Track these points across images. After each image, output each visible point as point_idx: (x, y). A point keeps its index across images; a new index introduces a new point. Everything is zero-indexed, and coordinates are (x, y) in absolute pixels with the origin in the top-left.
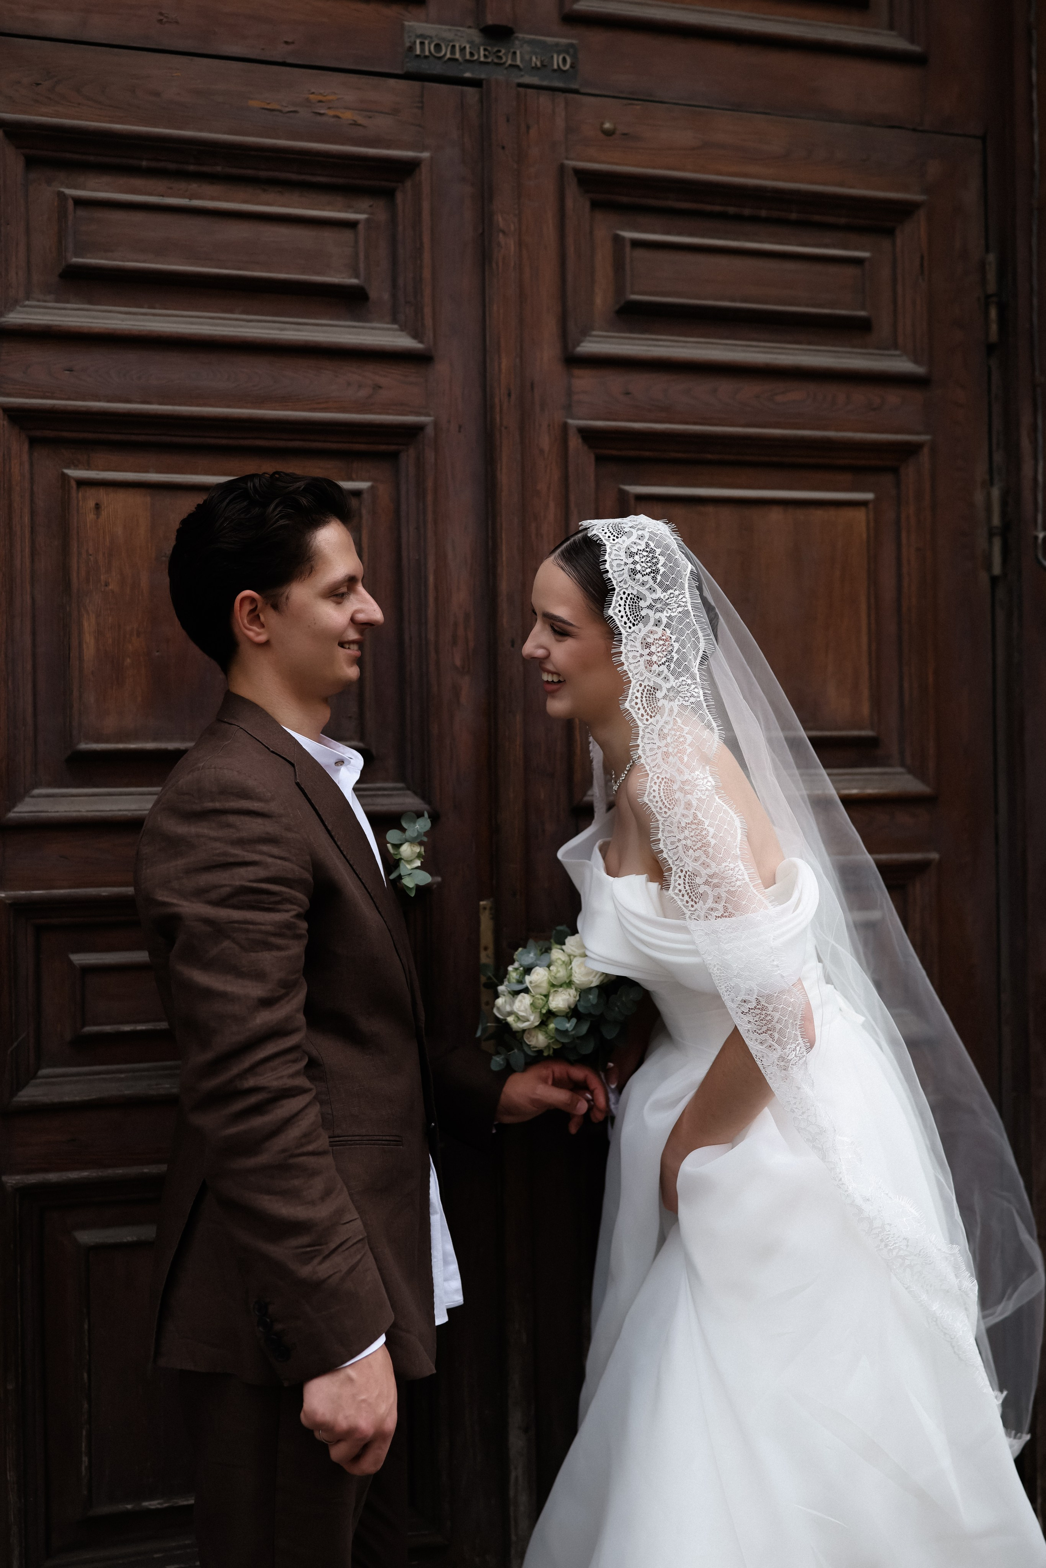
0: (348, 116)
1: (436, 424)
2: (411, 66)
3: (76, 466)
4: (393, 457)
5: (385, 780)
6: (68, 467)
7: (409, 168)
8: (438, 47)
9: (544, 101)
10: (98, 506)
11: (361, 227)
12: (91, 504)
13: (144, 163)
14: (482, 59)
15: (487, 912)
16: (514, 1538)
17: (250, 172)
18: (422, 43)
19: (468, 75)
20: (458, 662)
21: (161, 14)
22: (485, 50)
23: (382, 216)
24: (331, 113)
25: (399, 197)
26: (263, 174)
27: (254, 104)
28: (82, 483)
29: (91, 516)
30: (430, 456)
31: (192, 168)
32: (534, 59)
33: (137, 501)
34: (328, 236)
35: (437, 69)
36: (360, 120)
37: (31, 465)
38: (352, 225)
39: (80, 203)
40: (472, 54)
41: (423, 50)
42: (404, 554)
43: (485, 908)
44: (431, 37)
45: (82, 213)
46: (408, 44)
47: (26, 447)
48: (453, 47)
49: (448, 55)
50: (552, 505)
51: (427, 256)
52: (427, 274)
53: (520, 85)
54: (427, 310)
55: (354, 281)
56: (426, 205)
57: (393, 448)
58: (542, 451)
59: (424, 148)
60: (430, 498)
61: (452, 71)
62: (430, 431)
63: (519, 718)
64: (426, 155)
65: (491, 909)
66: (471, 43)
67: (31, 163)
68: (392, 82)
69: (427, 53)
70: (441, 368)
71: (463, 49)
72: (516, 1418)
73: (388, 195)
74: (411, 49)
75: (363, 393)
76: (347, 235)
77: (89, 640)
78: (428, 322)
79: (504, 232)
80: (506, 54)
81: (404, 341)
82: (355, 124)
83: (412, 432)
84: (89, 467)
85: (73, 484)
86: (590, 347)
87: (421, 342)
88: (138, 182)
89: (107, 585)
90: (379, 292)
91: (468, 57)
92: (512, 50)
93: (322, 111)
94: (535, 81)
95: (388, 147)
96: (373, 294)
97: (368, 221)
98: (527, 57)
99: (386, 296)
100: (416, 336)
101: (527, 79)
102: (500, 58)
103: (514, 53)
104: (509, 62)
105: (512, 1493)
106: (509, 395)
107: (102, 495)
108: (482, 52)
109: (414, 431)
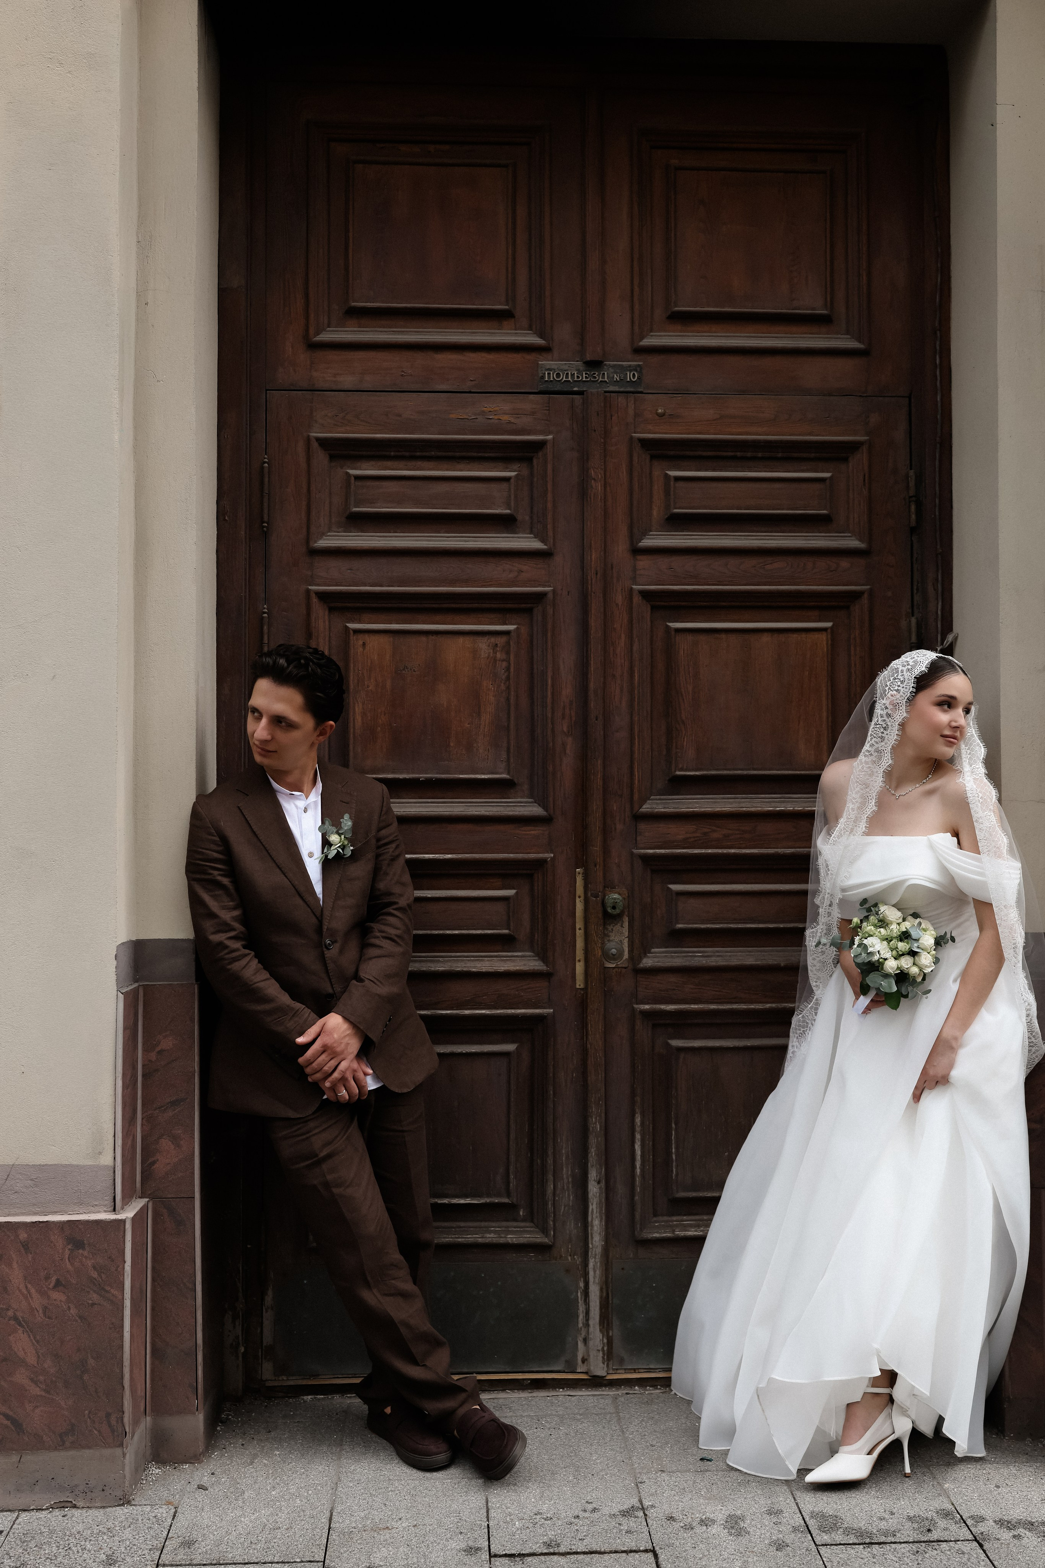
0: (506, 418)
1: (554, 591)
2: (542, 387)
3: (353, 622)
4: (530, 611)
5: (522, 797)
6: (349, 622)
7: (540, 446)
8: (558, 375)
9: (621, 399)
10: (364, 644)
11: (512, 481)
12: (361, 642)
13: (392, 454)
14: (584, 379)
15: (581, 875)
16: (590, 1246)
17: (450, 454)
18: (549, 374)
19: (575, 389)
20: (565, 729)
21: (403, 371)
22: (586, 374)
23: (525, 472)
24: (496, 417)
25: (535, 461)
26: (458, 454)
27: (452, 416)
28: (356, 631)
29: (361, 649)
30: (550, 611)
31: (418, 454)
32: (615, 376)
33: (384, 640)
34: (494, 486)
35: (558, 388)
36: (513, 420)
37: (330, 622)
38: (507, 479)
39: (357, 478)
40: (578, 377)
41: (549, 377)
42: (535, 667)
43: (579, 873)
44: (554, 370)
45: (359, 483)
46: (541, 375)
47: (327, 613)
48: (567, 374)
49: (564, 379)
50: (623, 636)
51: (550, 496)
52: (550, 505)
53: (606, 392)
54: (550, 527)
55: (508, 511)
56: (550, 467)
57: (529, 605)
58: (617, 605)
59: (549, 433)
60: (549, 634)
61: (566, 388)
62: (550, 596)
63: (600, 762)
64: (550, 437)
65: (583, 874)
66: (578, 370)
67: (332, 458)
68: (531, 397)
69: (552, 379)
70: (558, 559)
71: (573, 375)
72: (593, 1174)
73: (530, 460)
74: (543, 377)
75: (511, 575)
76: (504, 485)
77: (359, 718)
78: (550, 533)
79: (594, 479)
80: (598, 375)
81: (537, 545)
82: (510, 422)
84: (360, 622)
85: (351, 632)
86: (647, 542)
87: (545, 545)
88: (389, 463)
89: (368, 686)
90: (523, 516)
91: (576, 379)
92: (602, 373)
93: (491, 417)
94: (616, 389)
95: (529, 434)
96: (519, 517)
97: (516, 476)
98: (611, 376)
99: (527, 518)
100: (543, 541)
101: (612, 388)
102: (595, 377)
103: (604, 374)
104: (601, 379)
105: (590, 1219)
106: (597, 574)
107: (367, 638)
108: (584, 375)
109: (541, 596)
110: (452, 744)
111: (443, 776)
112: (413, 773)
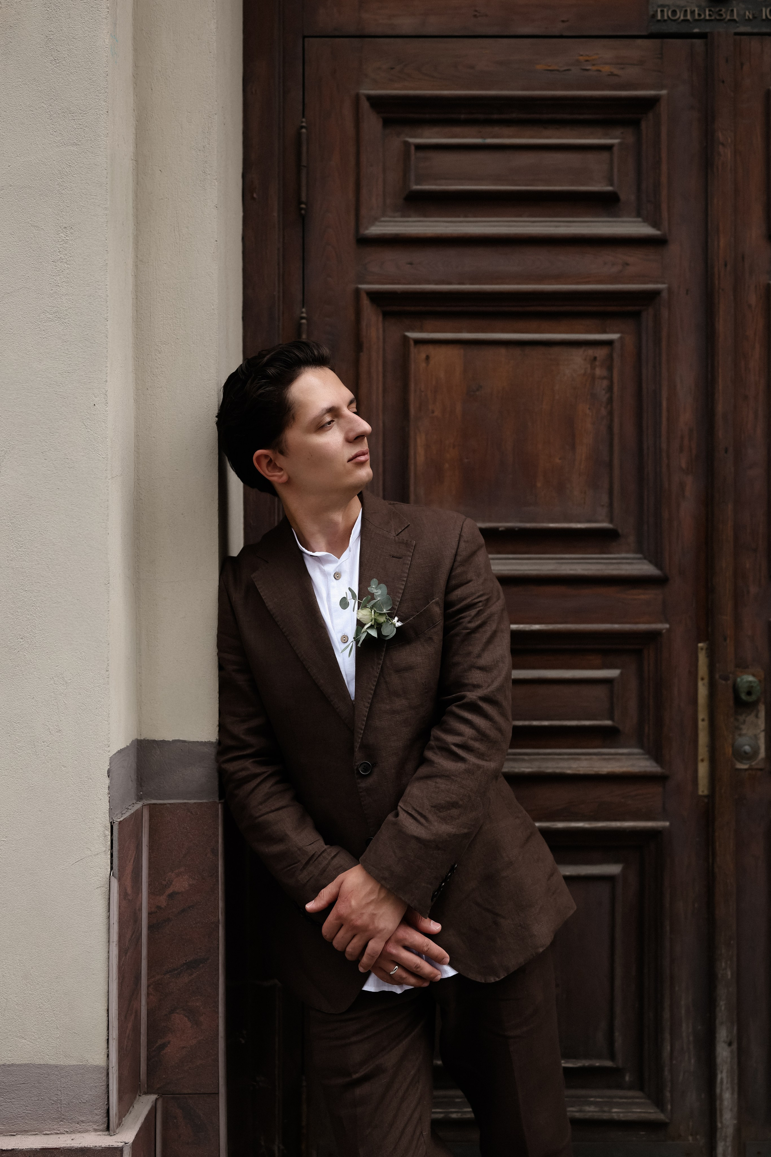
0: (606, 69)
1: (669, 290)
2: (654, 28)
3: (412, 329)
4: (636, 315)
5: (627, 552)
6: (408, 331)
7: (651, 103)
8: (674, 12)
9: (755, 44)
10: (428, 358)
11: (615, 149)
12: (423, 356)
13: (463, 116)
14: (707, 18)
15: (704, 652)
16: (719, 1125)
17: (537, 116)
18: (662, 11)
19: (696, 30)
20: (684, 465)
21: (476, 11)
22: (710, 10)
23: (630, 139)
24: (594, 68)
25: (643, 125)
26: (545, 116)
27: (539, 67)
28: (418, 342)
29: (423, 365)
30: (665, 313)
31: (495, 116)
32: (747, 13)
33: (454, 354)
34: (591, 157)
35: (673, 28)
36: (616, 71)
37: (384, 331)
38: (608, 148)
39: (419, 147)
40: (699, 15)
41: (662, 15)
42: (644, 385)
43: (702, 649)
44: (668, 6)
45: (421, 154)
46: (651, 13)
47: (381, 319)
48: (686, 11)
49: (682, 18)
50: (757, 346)
51: (664, 167)
52: (664, 180)
53: (736, 34)
54: (664, 206)
55: (610, 188)
56: (664, 130)
57: (637, 308)
58: (750, 306)
59: (662, 88)
60: (664, 344)
61: (684, 29)
62: (665, 295)
63: (730, 506)
64: (664, 92)
65: (707, 649)
66: (699, 7)
67: (387, 123)
68: (639, 41)
69: (666, 18)
70: (674, 249)
71: (693, 12)
72: (722, 1034)
73: (635, 124)
74: (654, 16)
75: (615, 269)
76: (605, 156)
77: (421, 451)
78: (665, 214)
79: (723, 144)
80: (726, 12)
81: (645, 230)
82: (612, 74)
83: (652, 296)
84: (422, 330)
85: (412, 343)
87: (659, 229)
88: (457, 130)
89: (433, 412)
90: (627, 195)
91: (697, 17)
92: (730, 9)
93: (588, 68)
94: (748, 29)
95: (636, 89)
96: (623, 197)
97: (620, 144)
98: (742, 12)
99: (633, 198)
100: (655, 224)
101: (742, 29)
102: (721, 15)
103: (732, 11)
104: (728, 17)
105: (718, 1091)
106: (726, 265)
107: (431, 350)
108: (707, 13)
109: (654, 294)
110: (539, 485)
111: (528, 525)
112: (490, 521)
